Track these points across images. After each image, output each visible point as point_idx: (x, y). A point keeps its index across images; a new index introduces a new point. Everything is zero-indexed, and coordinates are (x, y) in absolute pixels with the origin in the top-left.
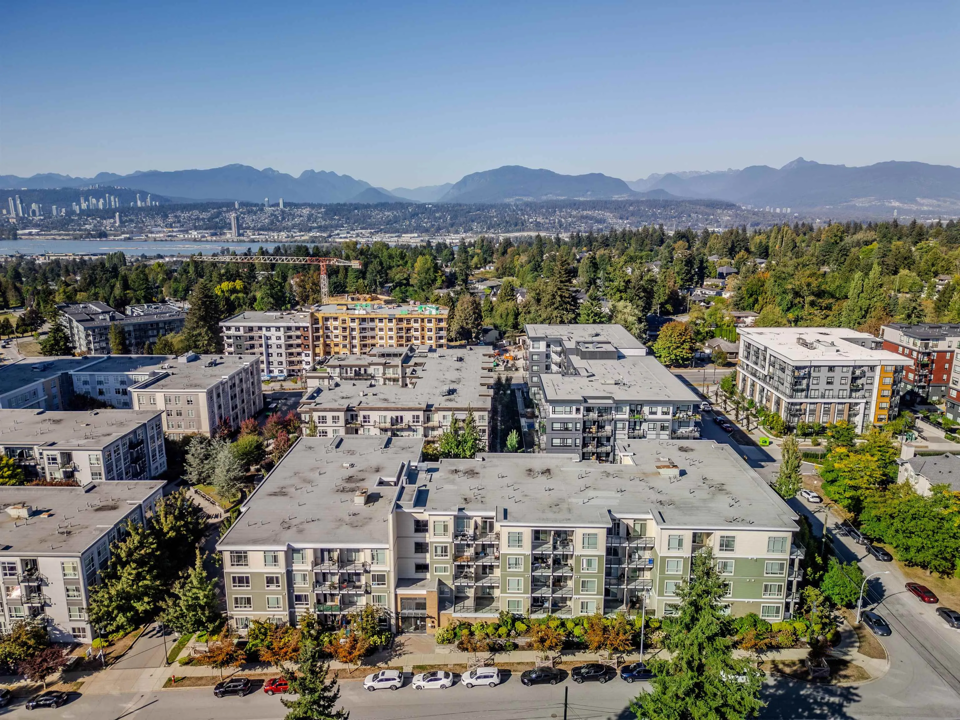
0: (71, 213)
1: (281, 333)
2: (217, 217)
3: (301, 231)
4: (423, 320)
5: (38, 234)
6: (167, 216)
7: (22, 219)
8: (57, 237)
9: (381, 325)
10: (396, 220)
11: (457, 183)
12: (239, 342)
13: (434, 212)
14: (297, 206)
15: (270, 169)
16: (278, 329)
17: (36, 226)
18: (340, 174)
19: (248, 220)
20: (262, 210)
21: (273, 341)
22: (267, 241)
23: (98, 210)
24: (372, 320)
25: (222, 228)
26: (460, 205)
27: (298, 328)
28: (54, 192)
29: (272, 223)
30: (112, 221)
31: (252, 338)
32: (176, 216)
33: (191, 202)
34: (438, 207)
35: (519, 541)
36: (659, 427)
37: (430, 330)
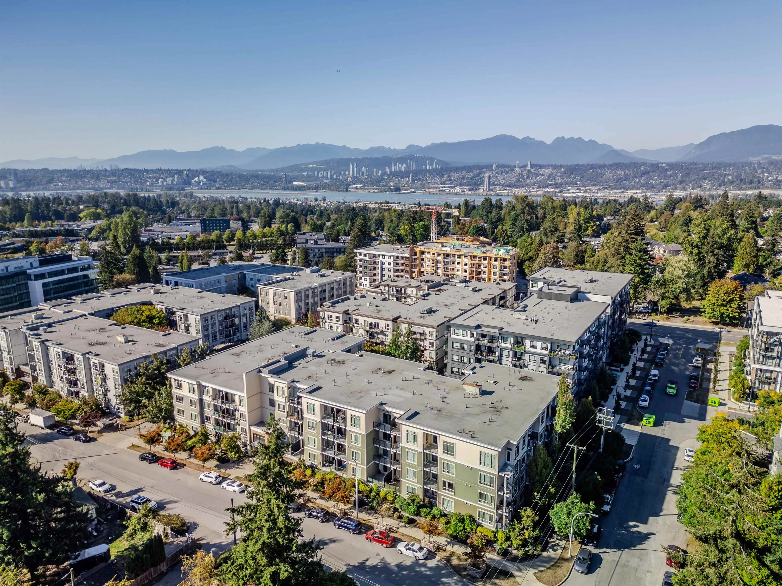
0: (384, 174)
1: (391, 261)
2: (478, 176)
3: (539, 187)
4: (490, 258)
5: (361, 189)
6: (443, 176)
7: (355, 177)
8: (371, 191)
9: (458, 260)
10: (627, 178)
11: (700, 144)
12: (365, 265)
13: (667, 170)
14: (541, 167)
15: (528, 138)
16: (390, 257)
17: (362, 182)
18: (586, 139)
19: (501, 179)
20: (513, 170)
21: (386, 266)
22: (508, 195)
23: (401, 171)
24: (454, 255)
25: (479, 185)
26: (696, 164)
27: (403, 258)
28: (378, 159)
29: (518, 181)
30: (407, 179)
31: (374, 263)
32: (449, 176)
33: (462, 165)
34: (672, 166)
35: (314, 410)
36: (538, 360)
37: (495, 267)
